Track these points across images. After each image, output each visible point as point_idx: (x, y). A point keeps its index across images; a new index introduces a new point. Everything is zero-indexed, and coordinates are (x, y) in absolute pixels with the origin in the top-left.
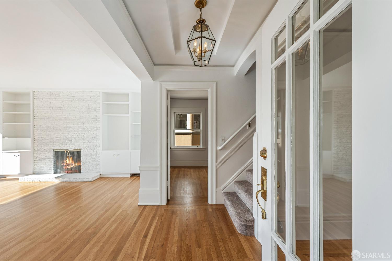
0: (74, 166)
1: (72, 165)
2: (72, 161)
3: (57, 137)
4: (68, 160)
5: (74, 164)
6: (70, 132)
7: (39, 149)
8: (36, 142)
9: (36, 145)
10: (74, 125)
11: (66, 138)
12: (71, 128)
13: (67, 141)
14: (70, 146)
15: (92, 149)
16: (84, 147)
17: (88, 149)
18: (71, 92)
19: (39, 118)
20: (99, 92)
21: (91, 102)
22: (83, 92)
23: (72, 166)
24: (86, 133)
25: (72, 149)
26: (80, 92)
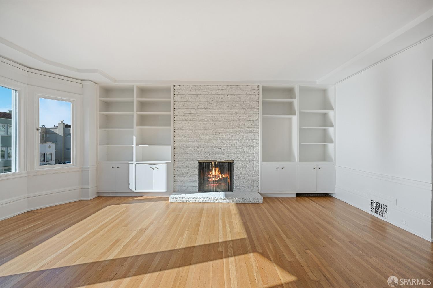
0: (221, 178)
1: (219, 176)
2: (218, 172)
3: (204, 145)
4: (213, 172)
5: (220, 176)
6: (219, 137)
7: (180, 160)
8: (176, 150)
9: (176, 155)
10: (224, 129)
11: (215, 146)
12: (221, 132)
13: (215, 150)
14: (219, 156)
15: (247, 161)
16: (237, 157)
17: (242, 160)
18: (221, 86)
19: (181, 120)
20: (257, 86)
21: (247, 99)
22: (236, 86)
23: (218, 178)
24: (239, 139)
25: (223, 160)
26: (233, 86)
